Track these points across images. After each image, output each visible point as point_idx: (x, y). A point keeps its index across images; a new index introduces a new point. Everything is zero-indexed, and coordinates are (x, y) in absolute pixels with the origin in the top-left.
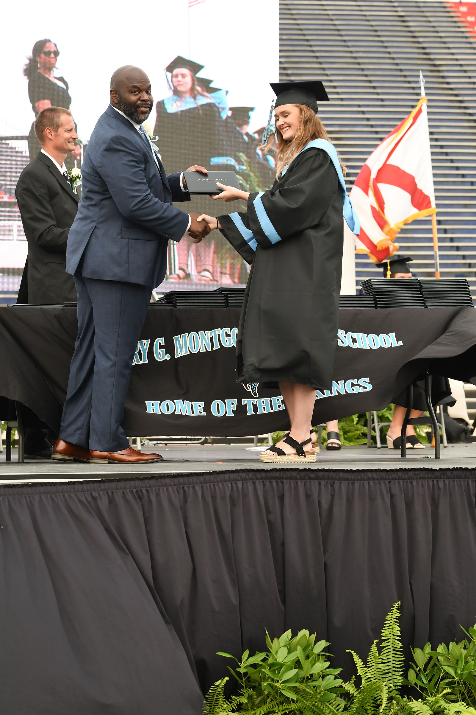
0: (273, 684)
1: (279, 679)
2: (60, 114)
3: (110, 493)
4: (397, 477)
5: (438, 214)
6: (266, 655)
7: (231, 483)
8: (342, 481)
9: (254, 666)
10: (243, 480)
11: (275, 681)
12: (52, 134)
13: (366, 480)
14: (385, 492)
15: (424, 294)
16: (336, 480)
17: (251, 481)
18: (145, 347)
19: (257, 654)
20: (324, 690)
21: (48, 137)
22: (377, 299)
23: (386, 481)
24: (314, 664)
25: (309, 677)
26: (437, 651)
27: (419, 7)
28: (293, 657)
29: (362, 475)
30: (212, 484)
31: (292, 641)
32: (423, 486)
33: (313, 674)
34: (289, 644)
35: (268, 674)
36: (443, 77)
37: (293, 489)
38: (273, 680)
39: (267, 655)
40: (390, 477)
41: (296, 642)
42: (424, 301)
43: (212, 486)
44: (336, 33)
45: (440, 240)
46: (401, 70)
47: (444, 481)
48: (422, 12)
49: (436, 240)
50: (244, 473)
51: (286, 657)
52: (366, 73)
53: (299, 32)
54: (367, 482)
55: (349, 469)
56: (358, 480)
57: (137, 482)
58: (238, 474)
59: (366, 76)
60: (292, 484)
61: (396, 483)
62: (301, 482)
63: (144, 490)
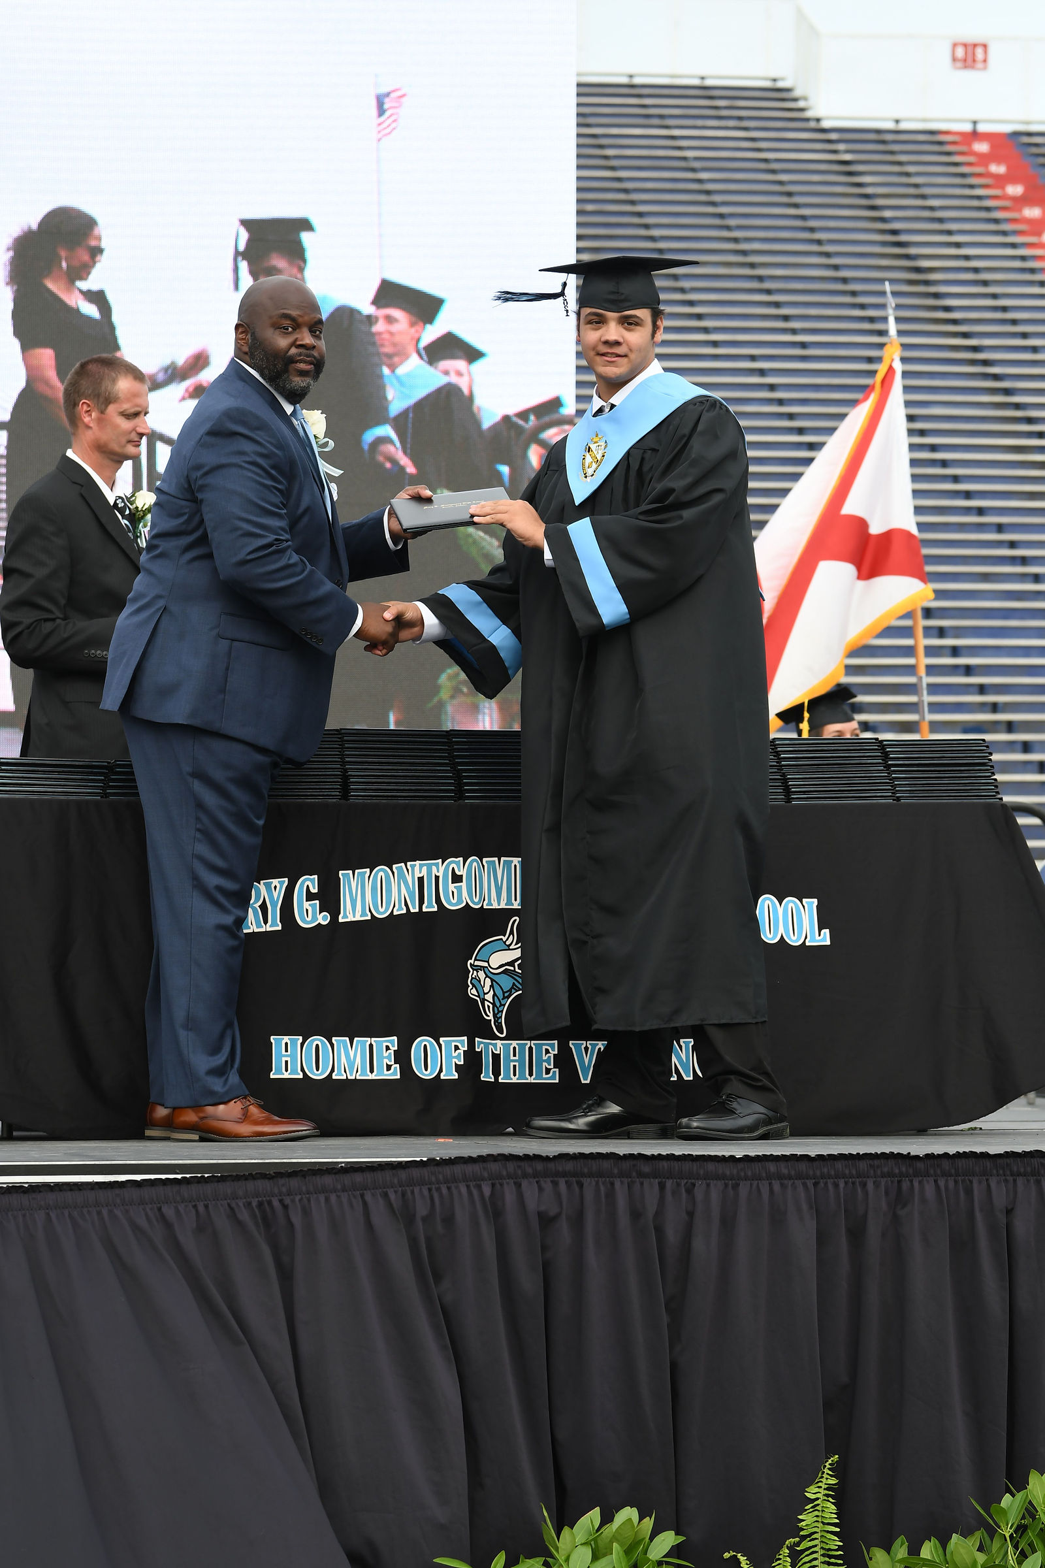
3: (201, 1209)
4: (833, 1173)
6: (544, 1564)
7: (468, 1187)
8: (712, 1181)
10: (493, 1179)
12: (94, 415)
13: (764, 1180)
14: (805, 1207)
15: (892, 771)
16: (698, 1179)
17: (512, 1181)
18: (275, 895)
19: (522, 1562)
21: (83, 421)
22: (790, 783)
23: (808, 1181)
26: (921, 1556)
27: (884, 142)
29: (757, 1166)
30: (427, 1186)
31: (602, 1532)
32: (887, 1193)
34: (595, 1540)
36: (936, 296)
37: (603, 1199)
39: (546, 1563)
40: (818, 1173)
41: (611, 1535)
42: (892, 786)
43: (426, 1192)
44: (703, 198)
45: (931, 651)
46: (845, 280)
47: (936, 1181)
48: (892, 153)
49: (921, 651)
50: (496, 1163)
52: (767, 285)
53: (622, 196)
54: (766, 1183)
55: (727, 1154)
56: (746, 1178)
57: (261, 1184)
58: (484, 1164)
59: (769, 292)
60: (602, 1188)
61: (830, 1187)
62: (622, 1182)
63: (276, 1203)
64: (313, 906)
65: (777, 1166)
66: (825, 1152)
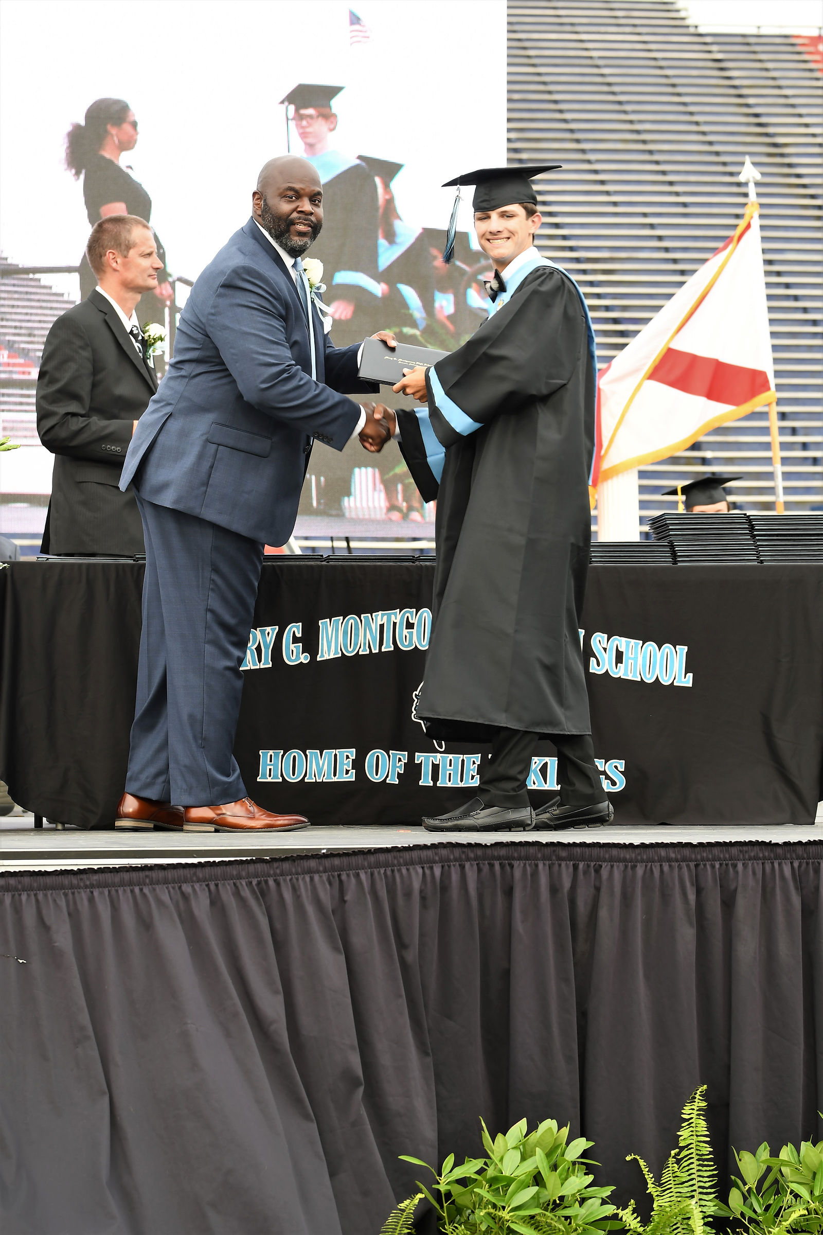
0: (496, 1212)
1: (506, 1205)
2: (130, 227)
3: (212, 887)
4: (710, 857)
5: (779, 402)
6: (484, 1164)
7: (423, 868)
8: (615, 863)
9: (463, 1182)
10: (443, 862)
11: (499, 1208)
12: (119, 261)
13: (656, 862)
14: (688, 884)
15: (757, 540)
16: (604, 862)
17: (457, 864)
18: (268, 639)
19: (467, 1162)
20: (583, 1223)
21: (111, 266)
22: (676, 549)
23: (691, 863)
24: (566, 1179)
25: (558, 1202)
26: (780, 1158)
27: (748, 44)
28: (529, 1167)
29: (651, 852)
30: (390, 868)
31: (528, 1138)
32: (754, 873)
33: (565, 1196)
34: (524, 1145)
35: (486, 1196)
36: (790, 165)
37: (529, 877)
38: (495, 1206)
39: (486, 1164)
40: (699, 857)
41: (536, 1141)
42: (757, 552)
43: (389, 873)
44: (605, 88)
45: (784, 446)
46: (717, 154)
47: (792, 863)
48: (754, 52)
49: (776, 446)
50: (445, 849)
51: (518, 1166)
52: (656, 157)
53: (542, 88)
54: (658, 865)
55: (627, 842)
56: (642, 861)
57: (260, 867)
58: (436, 850)
59: (657, 163)
60: (528, 868)
61: (708, 867)
62: (544, 864)
63: (271, 882)
64: (297, 648)
65: (667, 852)
66: (704, 840)
